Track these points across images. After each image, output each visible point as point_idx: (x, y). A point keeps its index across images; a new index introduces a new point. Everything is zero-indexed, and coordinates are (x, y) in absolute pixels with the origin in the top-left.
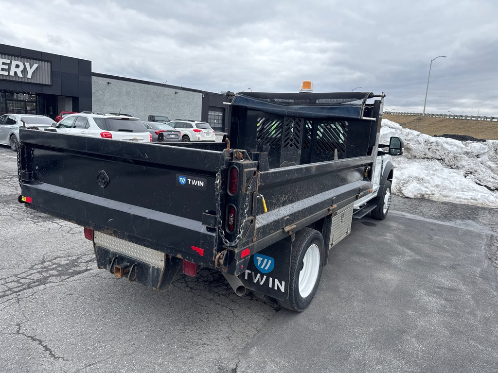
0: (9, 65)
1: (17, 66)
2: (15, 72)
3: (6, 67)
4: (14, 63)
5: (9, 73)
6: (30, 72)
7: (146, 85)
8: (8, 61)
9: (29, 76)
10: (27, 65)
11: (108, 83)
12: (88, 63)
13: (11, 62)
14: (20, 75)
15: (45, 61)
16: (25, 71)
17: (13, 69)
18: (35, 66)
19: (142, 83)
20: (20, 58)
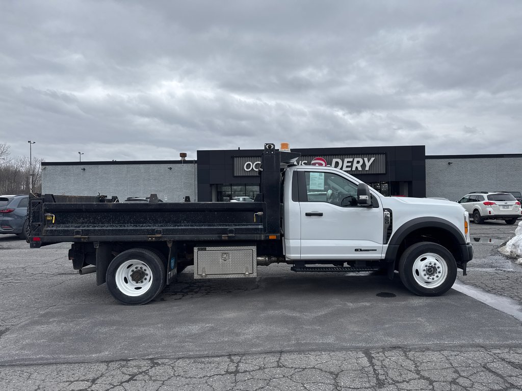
0: (352, 162)
1: (358, 162)
2: (357, 167)
3: (350, 164)
4: (356, 160)
5: (352, 169)
6: (368, 165)
7: (497, 159)
8: (351, 160)
9: (367, 168)
10: (366, 159)
11: (449, 163)
12: (422, 148)
13: (353, 160)
14: (360, 169)
15: (381, 154)
16: (364, 165)
17: (355, 165)
18: (372, 159)
19: (495, 157)
20: (360, 156)
